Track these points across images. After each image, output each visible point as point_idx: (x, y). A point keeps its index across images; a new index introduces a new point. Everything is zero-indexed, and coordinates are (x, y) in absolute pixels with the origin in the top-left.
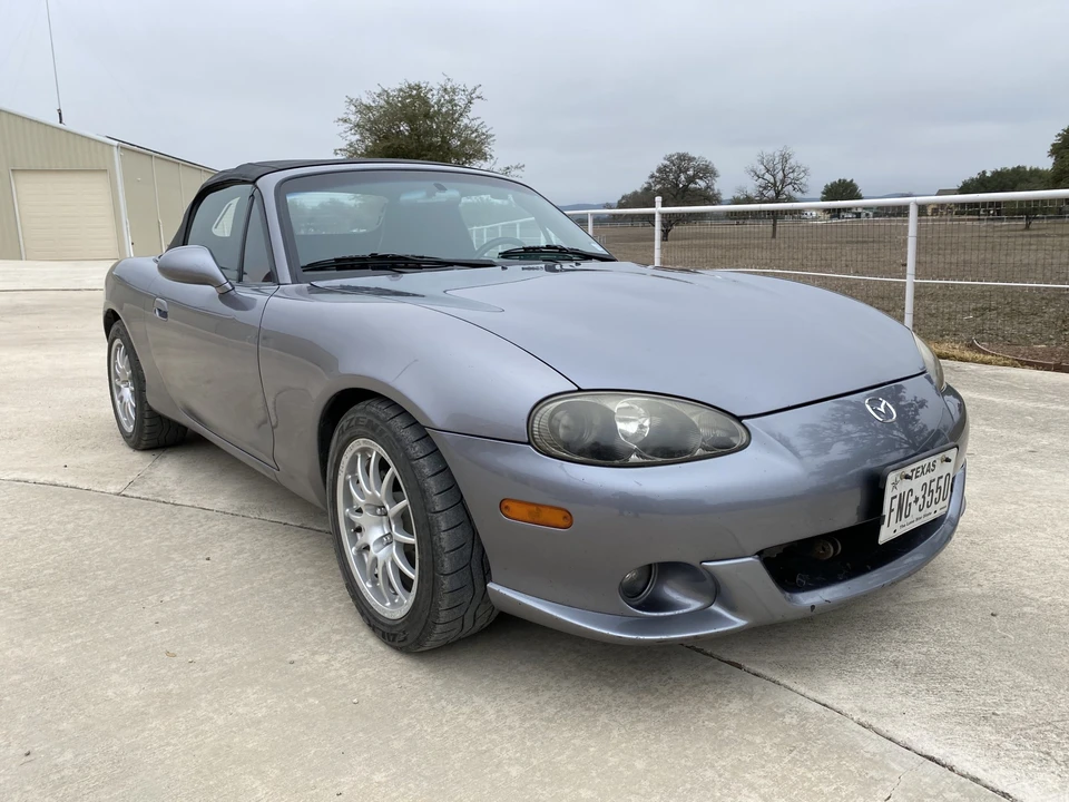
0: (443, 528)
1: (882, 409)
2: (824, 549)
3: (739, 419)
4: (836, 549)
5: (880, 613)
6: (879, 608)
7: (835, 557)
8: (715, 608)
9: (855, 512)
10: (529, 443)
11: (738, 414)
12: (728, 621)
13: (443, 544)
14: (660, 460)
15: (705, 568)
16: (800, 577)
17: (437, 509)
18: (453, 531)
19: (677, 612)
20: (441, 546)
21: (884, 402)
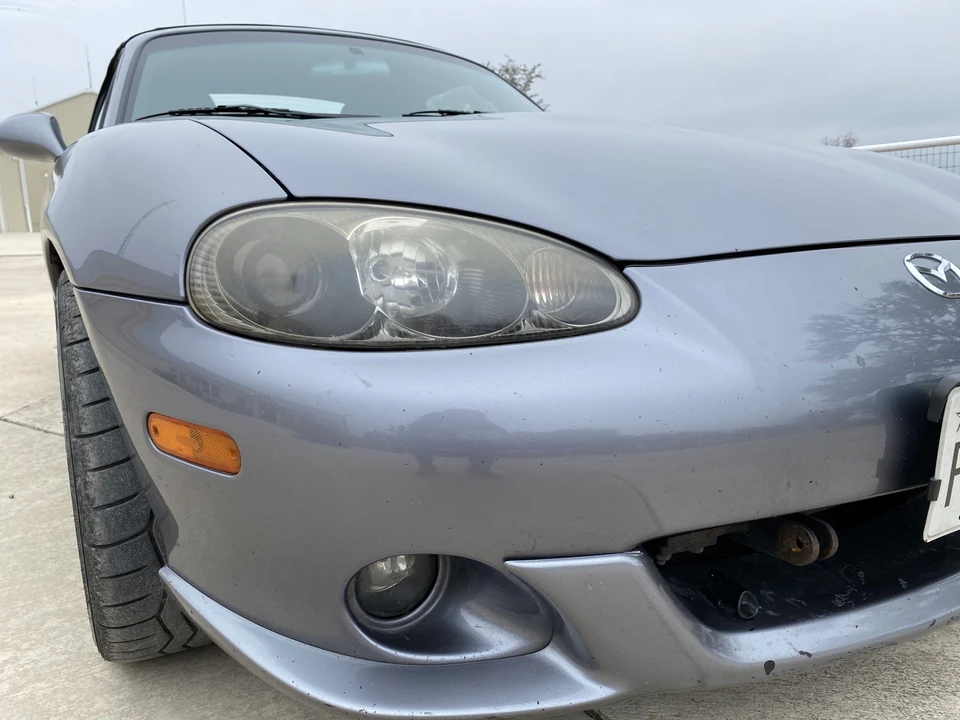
0: (92, 465)
1: (940, 273)
2: (800, 544)
3: (620, 265)
4: (825, 544)
5: (927, 656)
6: (926, 647)
7: (821, 563)
8: (551, 655)
9: (873, 469)
10: (185, 303)
11: (618, 254)
12: (574, 686)
13: (91, 492)
14: (431, 338)
15: (513, 572)
16: (749, 598)
17: (85, 430)
18: (111, 470)
19: (469, 656)
20: (87, 497)
21: (945, 262)
